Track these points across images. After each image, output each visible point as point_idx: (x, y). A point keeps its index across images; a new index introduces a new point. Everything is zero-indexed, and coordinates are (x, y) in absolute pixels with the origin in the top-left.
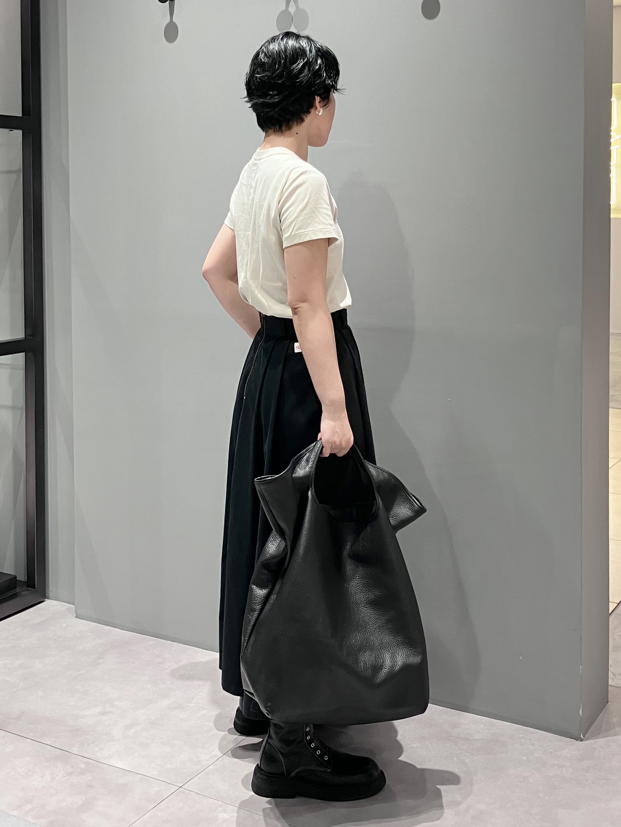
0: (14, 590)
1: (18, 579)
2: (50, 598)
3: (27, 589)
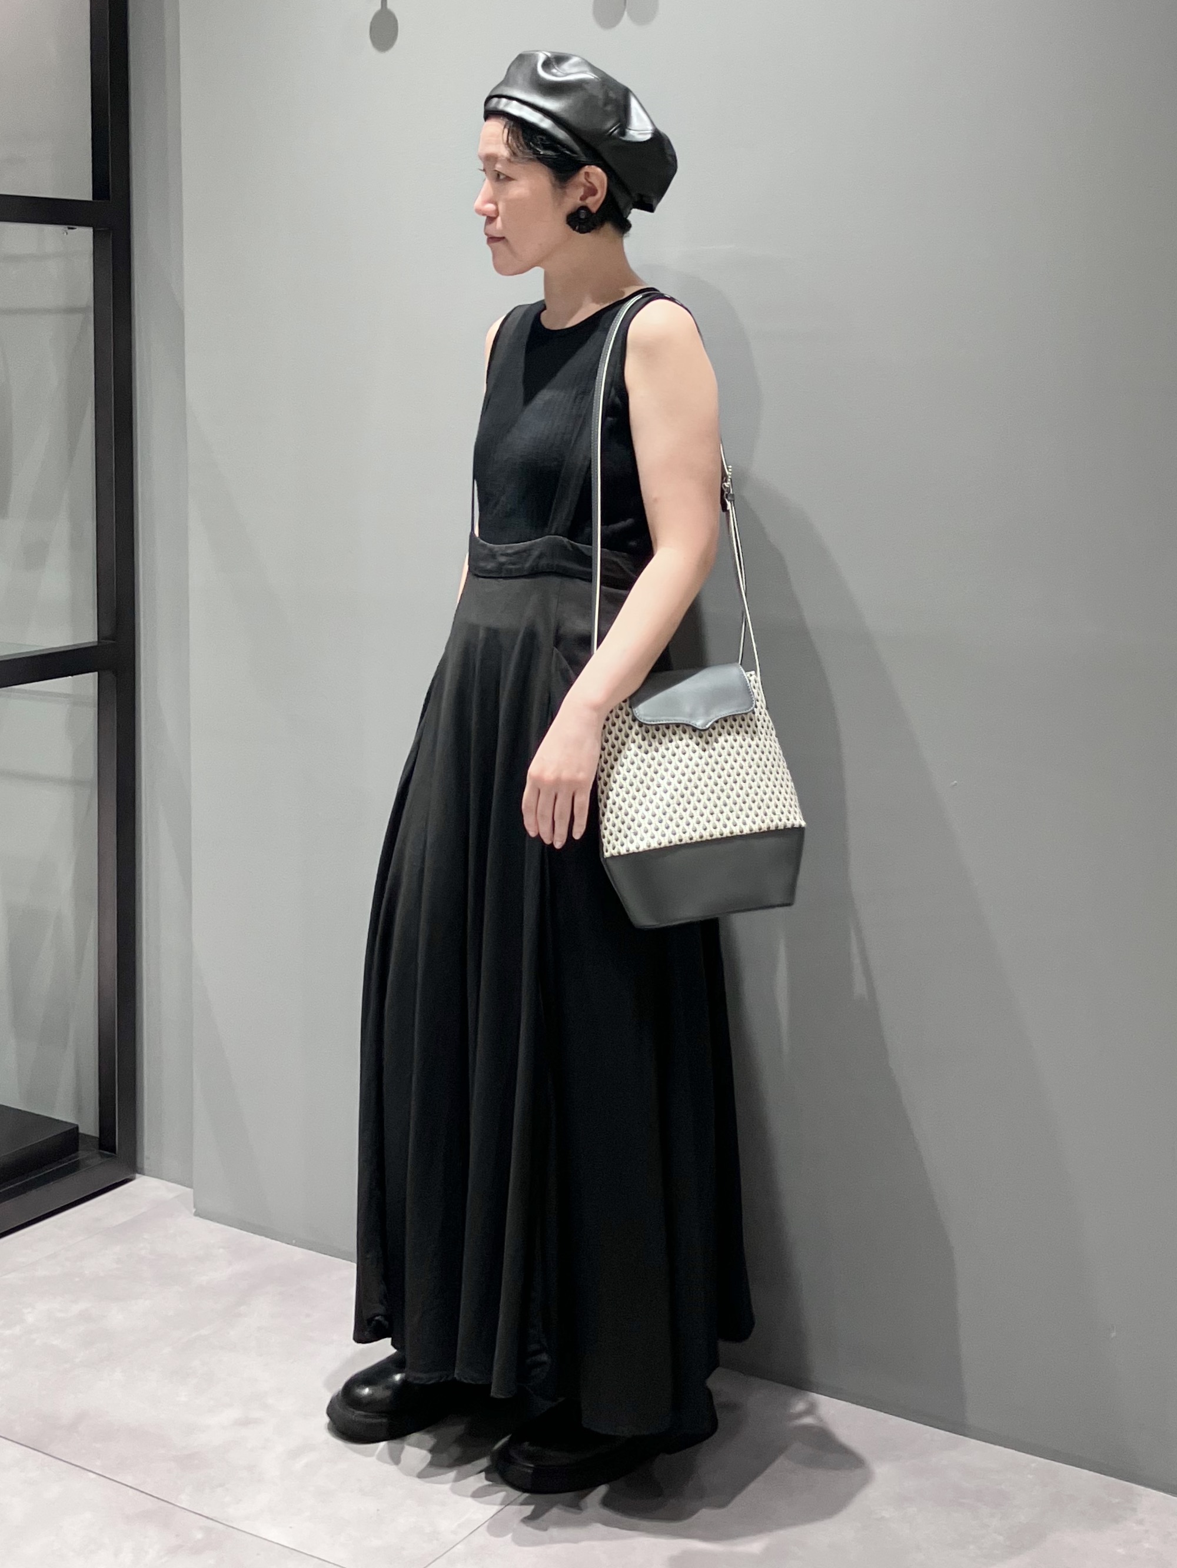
0: (73, 1155)
1: (81, 1131)
2: (146, 1172)
3: (100, 1153)
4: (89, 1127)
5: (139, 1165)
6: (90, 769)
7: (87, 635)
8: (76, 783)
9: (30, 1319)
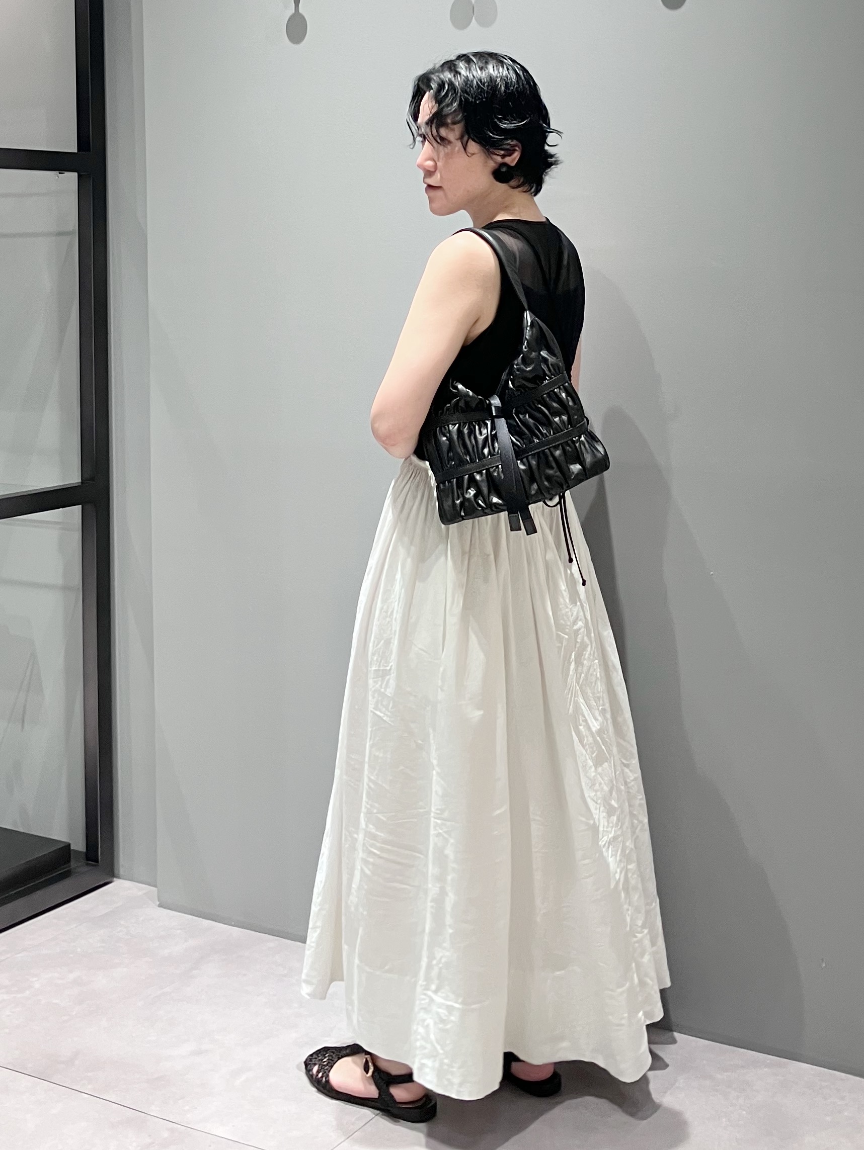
0: (67, 865)
2: (121, 877)
3: (87, 864)
4: (79, 845)
5: (116, 872)
6: (77, 579)
7: (74, 478)
8: (65, 588)
9: (37, 986)
